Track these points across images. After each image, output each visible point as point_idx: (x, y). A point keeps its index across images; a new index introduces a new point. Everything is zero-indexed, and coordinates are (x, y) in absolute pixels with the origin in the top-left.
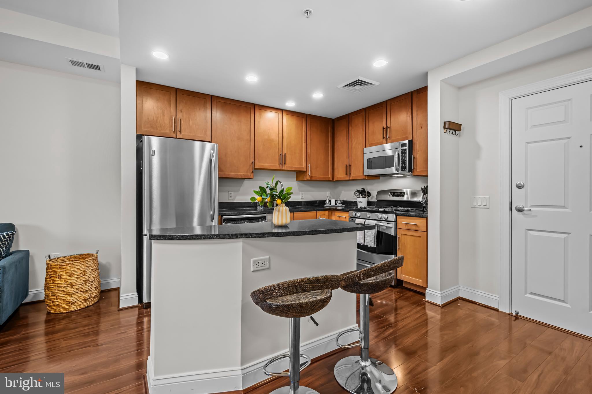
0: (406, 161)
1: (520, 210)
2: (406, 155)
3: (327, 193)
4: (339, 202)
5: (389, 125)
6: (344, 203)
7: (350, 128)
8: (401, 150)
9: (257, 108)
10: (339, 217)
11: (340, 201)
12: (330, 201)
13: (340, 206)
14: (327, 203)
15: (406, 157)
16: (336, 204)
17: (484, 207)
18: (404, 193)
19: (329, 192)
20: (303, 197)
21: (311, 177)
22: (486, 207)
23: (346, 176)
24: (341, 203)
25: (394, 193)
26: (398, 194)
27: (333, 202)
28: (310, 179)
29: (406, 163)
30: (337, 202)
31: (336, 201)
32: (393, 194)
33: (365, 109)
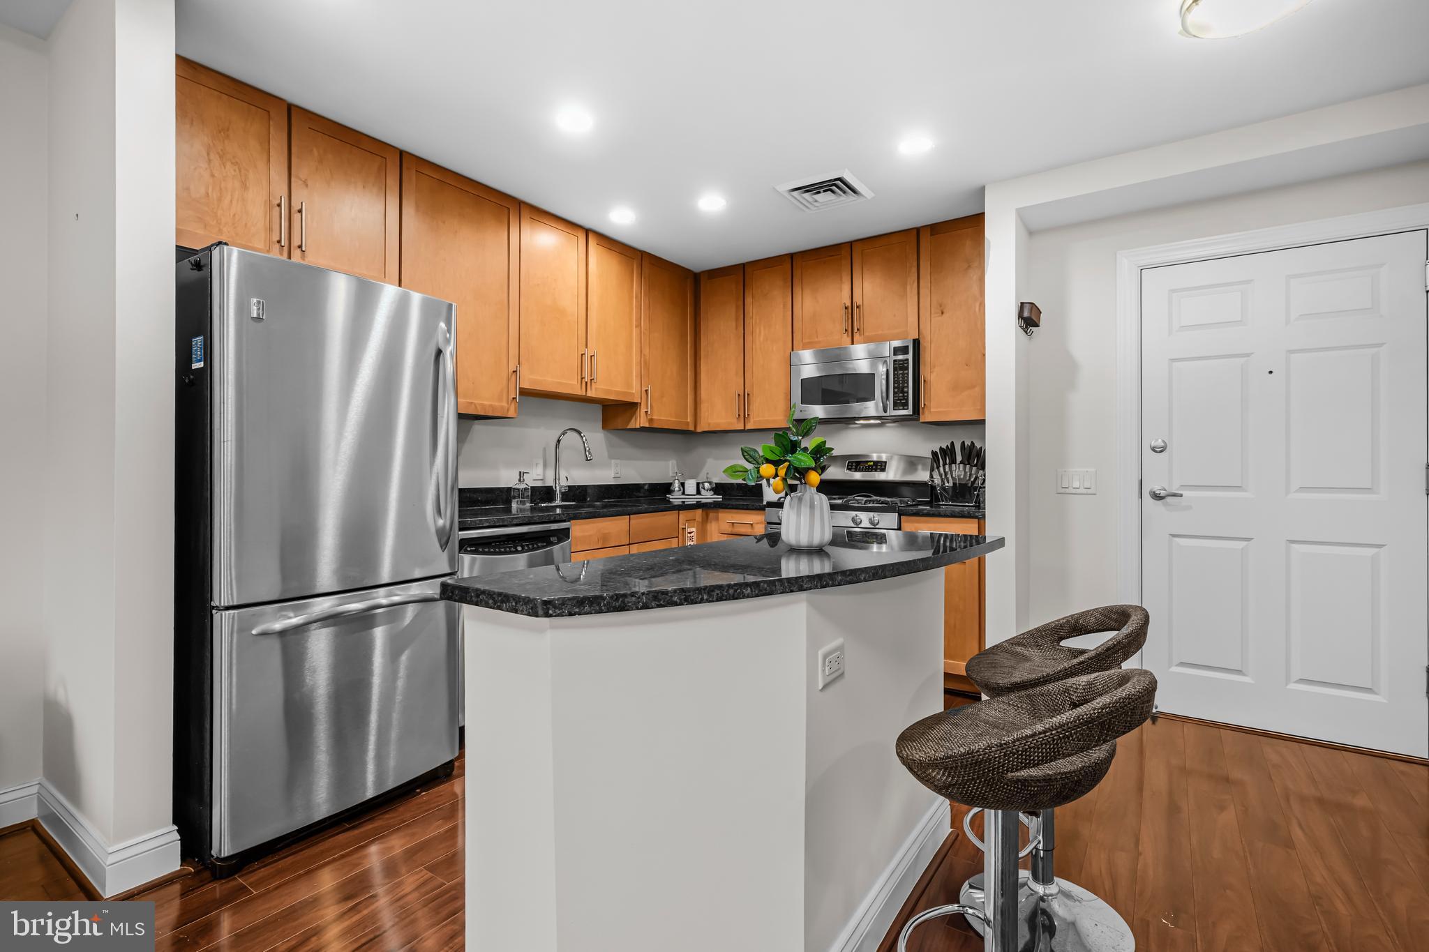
0: (908, 387)
1: (1157, 497)
2: (908, 374)
3: (670, 463)
4: (707, 485)
5: (857, 300)
6: (718, 488)
7: (749, 300)
8: (895, 361)
9: (524, 213)
10: (733, 523)
11: (710, 483)
12: (683, 485)
13: (708, 496)
14: (677, 489)
15: (908, 377)
16: (698, 492)
17: (1085, 491)
18: (884, 464)
19: (675, 462)
20: (618, 475)
21: (651, 420)
22: (1089, 491)
23: (735, 420)
24: (712, 489)
25: (858, 463)
26: (869, 466)
27: (691, 487)
28: (647, 425)
29: (908, 392)
30: (701, 486)
31: (698, 484)
32: (856, 467)
33: (792, 256)
